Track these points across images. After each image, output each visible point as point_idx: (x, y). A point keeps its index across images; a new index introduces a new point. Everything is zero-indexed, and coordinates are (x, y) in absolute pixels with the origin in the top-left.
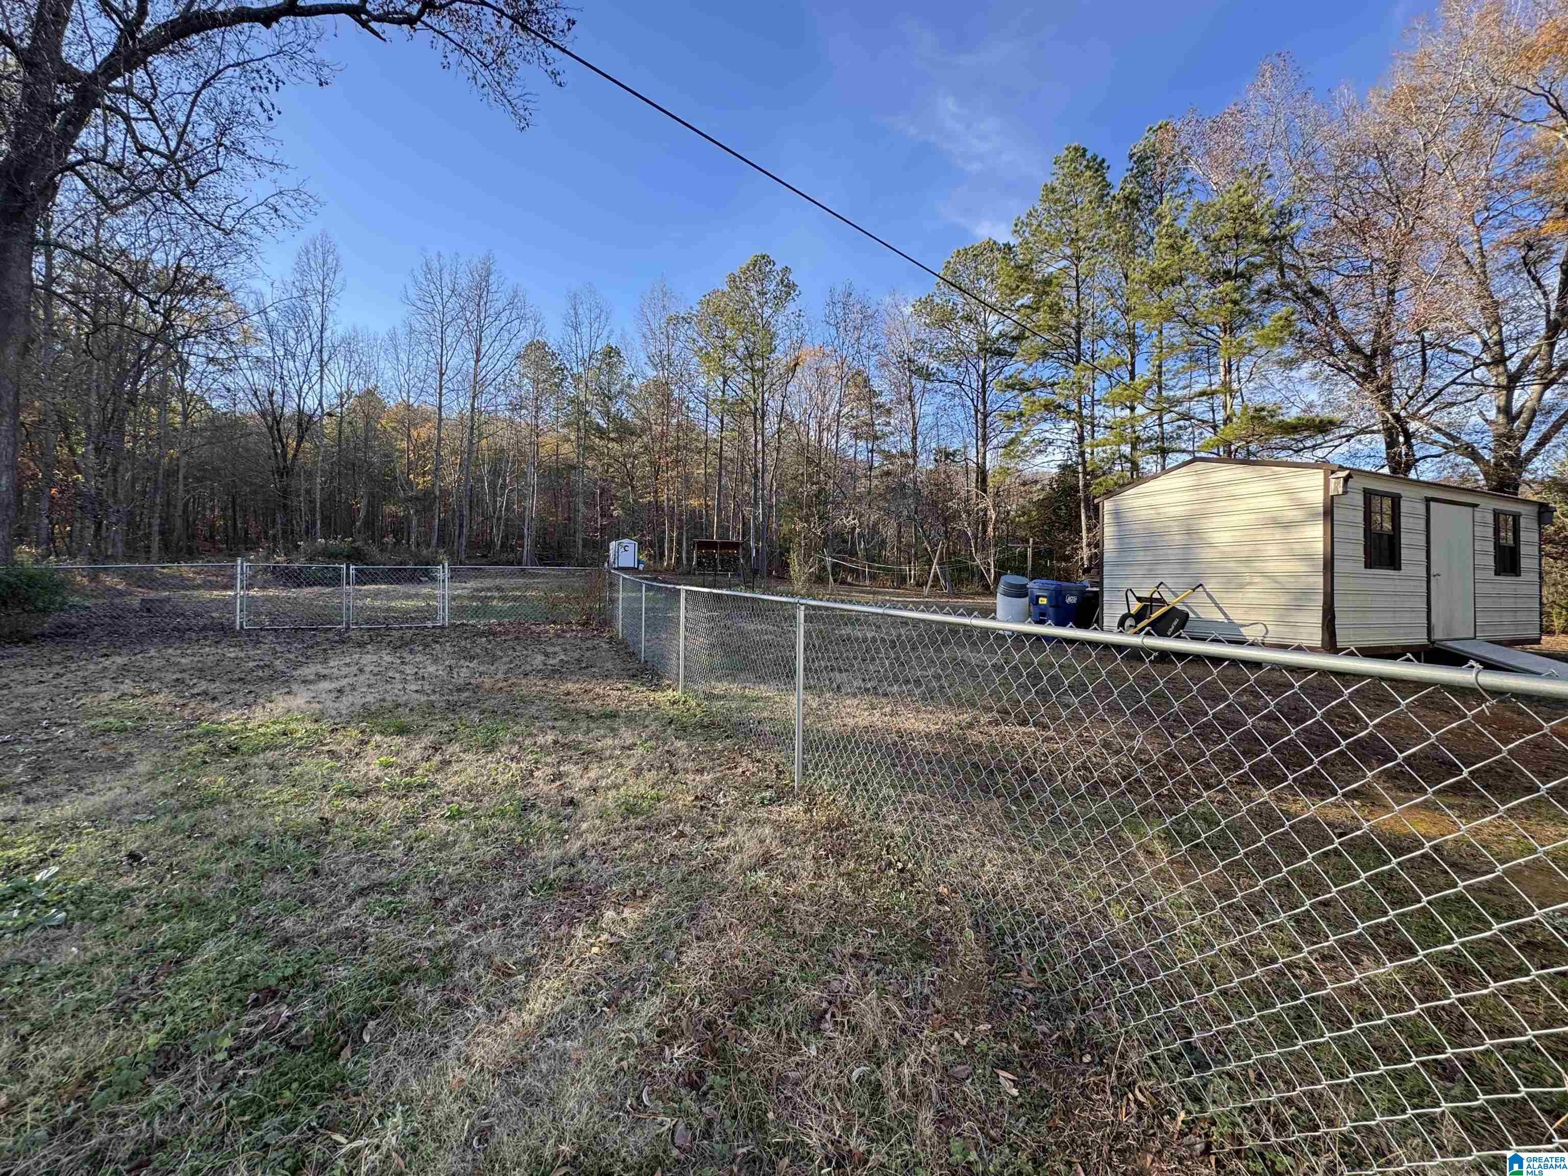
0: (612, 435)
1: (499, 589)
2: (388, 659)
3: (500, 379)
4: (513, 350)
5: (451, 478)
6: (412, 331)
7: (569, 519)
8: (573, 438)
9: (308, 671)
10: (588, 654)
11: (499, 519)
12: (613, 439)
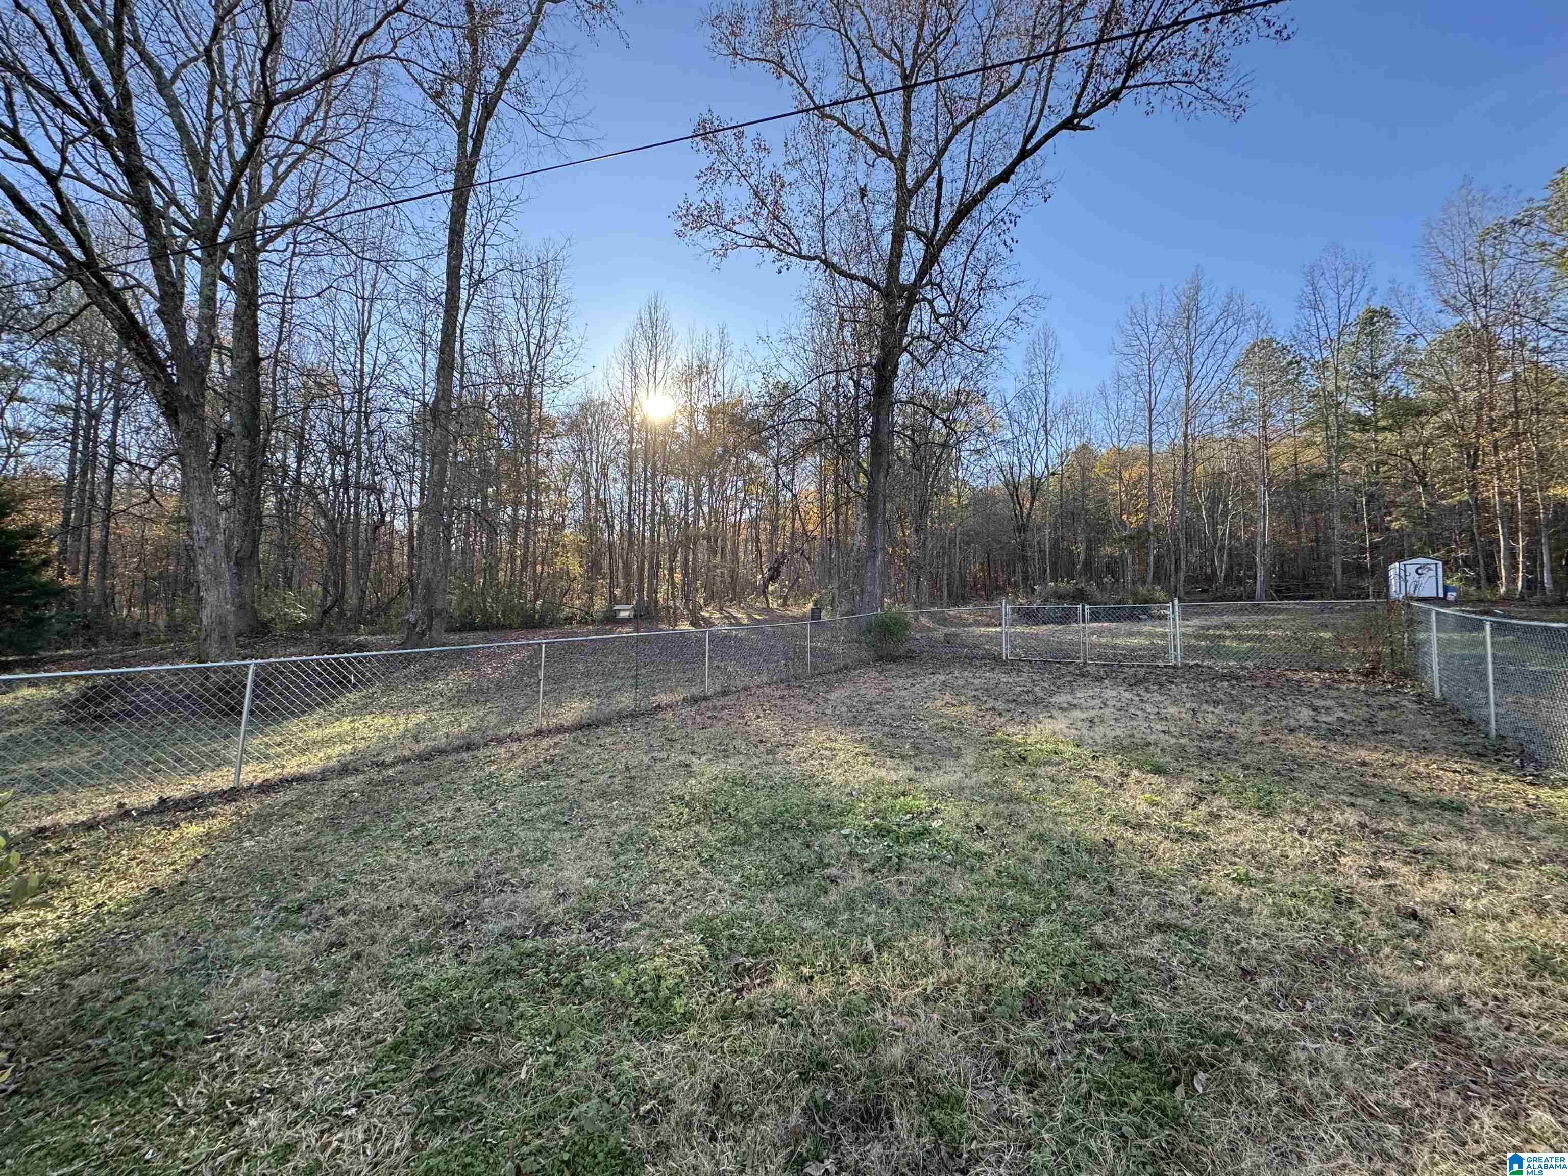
0: (1382, 423)
1: (1229, 627)
2: (1127, 695)
3: (1217, 397)
4: (1231, 359)
5: (1164, 512)
6: (1120, 378)
7: (1317, 540)
8: (1318, 440)
9: (1062, 698)
10: (1383, 714)
11: (1222, 548)
12: (1384, 429)
